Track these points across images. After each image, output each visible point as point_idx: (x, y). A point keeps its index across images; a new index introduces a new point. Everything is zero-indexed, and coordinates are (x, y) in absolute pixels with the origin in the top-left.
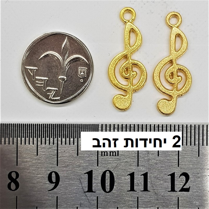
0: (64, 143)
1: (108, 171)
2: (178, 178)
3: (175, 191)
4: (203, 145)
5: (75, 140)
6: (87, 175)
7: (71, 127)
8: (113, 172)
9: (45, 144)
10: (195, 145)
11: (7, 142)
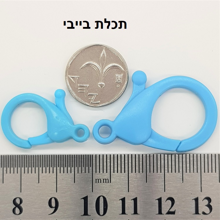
0: (62, 172)
1: (102, 197)
2: (165, 202)
3: (162, 214)
4: (186, 172)
5: (72, 168)
6: (83, 200)
7: (68, 157)
8: (106, 197)
9: (46, 173)
10: (179, 172)
11: (12, 171)
